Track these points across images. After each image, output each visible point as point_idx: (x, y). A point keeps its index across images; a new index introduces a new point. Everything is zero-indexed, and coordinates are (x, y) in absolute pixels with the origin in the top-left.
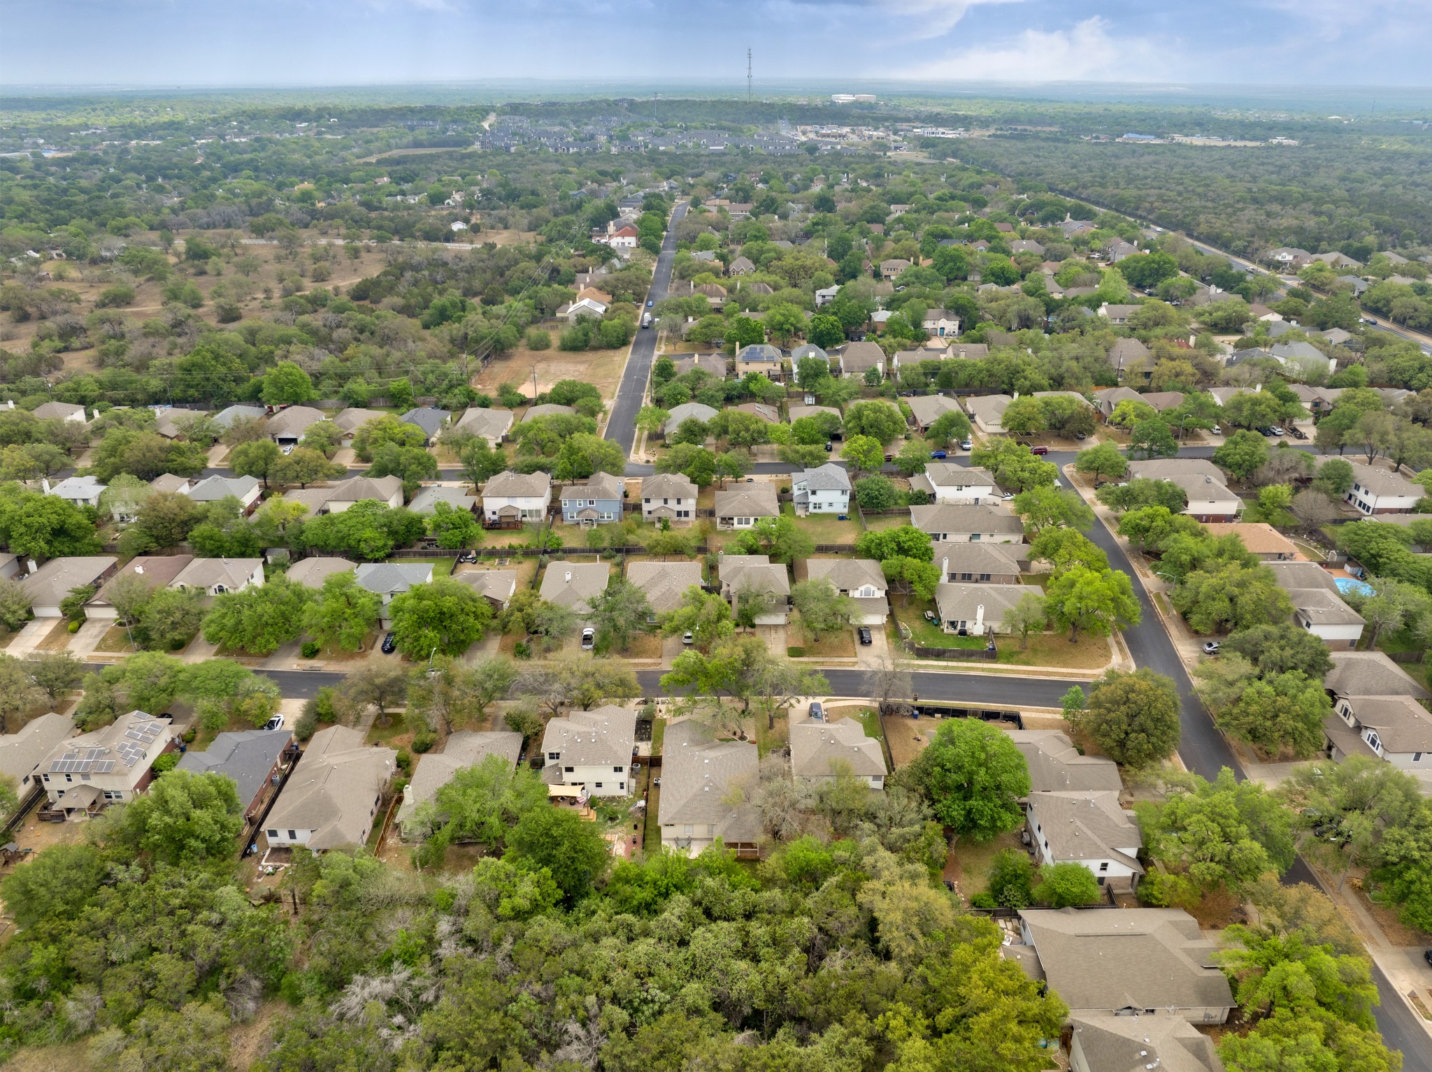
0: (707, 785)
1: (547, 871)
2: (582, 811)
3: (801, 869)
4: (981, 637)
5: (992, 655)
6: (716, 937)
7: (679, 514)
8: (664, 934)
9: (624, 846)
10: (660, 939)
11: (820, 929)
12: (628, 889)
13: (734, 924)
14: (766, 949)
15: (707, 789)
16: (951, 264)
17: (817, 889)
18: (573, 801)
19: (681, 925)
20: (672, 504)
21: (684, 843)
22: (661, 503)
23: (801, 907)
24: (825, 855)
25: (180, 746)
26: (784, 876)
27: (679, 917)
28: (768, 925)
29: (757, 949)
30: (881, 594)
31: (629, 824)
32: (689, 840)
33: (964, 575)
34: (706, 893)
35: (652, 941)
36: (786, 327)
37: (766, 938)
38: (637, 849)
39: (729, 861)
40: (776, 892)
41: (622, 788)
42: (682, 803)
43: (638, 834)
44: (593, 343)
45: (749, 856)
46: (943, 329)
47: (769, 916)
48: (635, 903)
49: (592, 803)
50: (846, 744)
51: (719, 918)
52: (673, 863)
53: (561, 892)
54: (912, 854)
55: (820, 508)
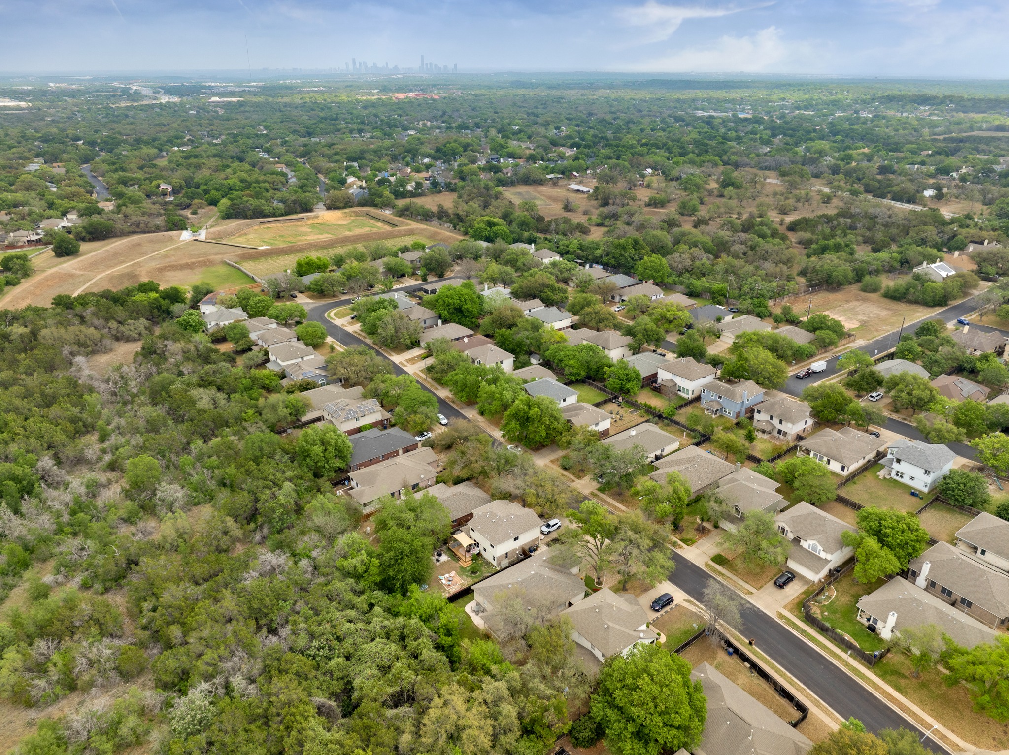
0: (512, 584)
1: (376, 561)
4: (886, 642)
5: (872, 661)
7: (779, 431)
15: (510, 586)
20: (775, 422)
22: (768, 418)
25: (383, 425)
30: (825, 555)
33: (944, 590)
41: (494, 559)
42: (493, 584)
44: (910, 297)
49: (476, 558)
55: (901, 477)
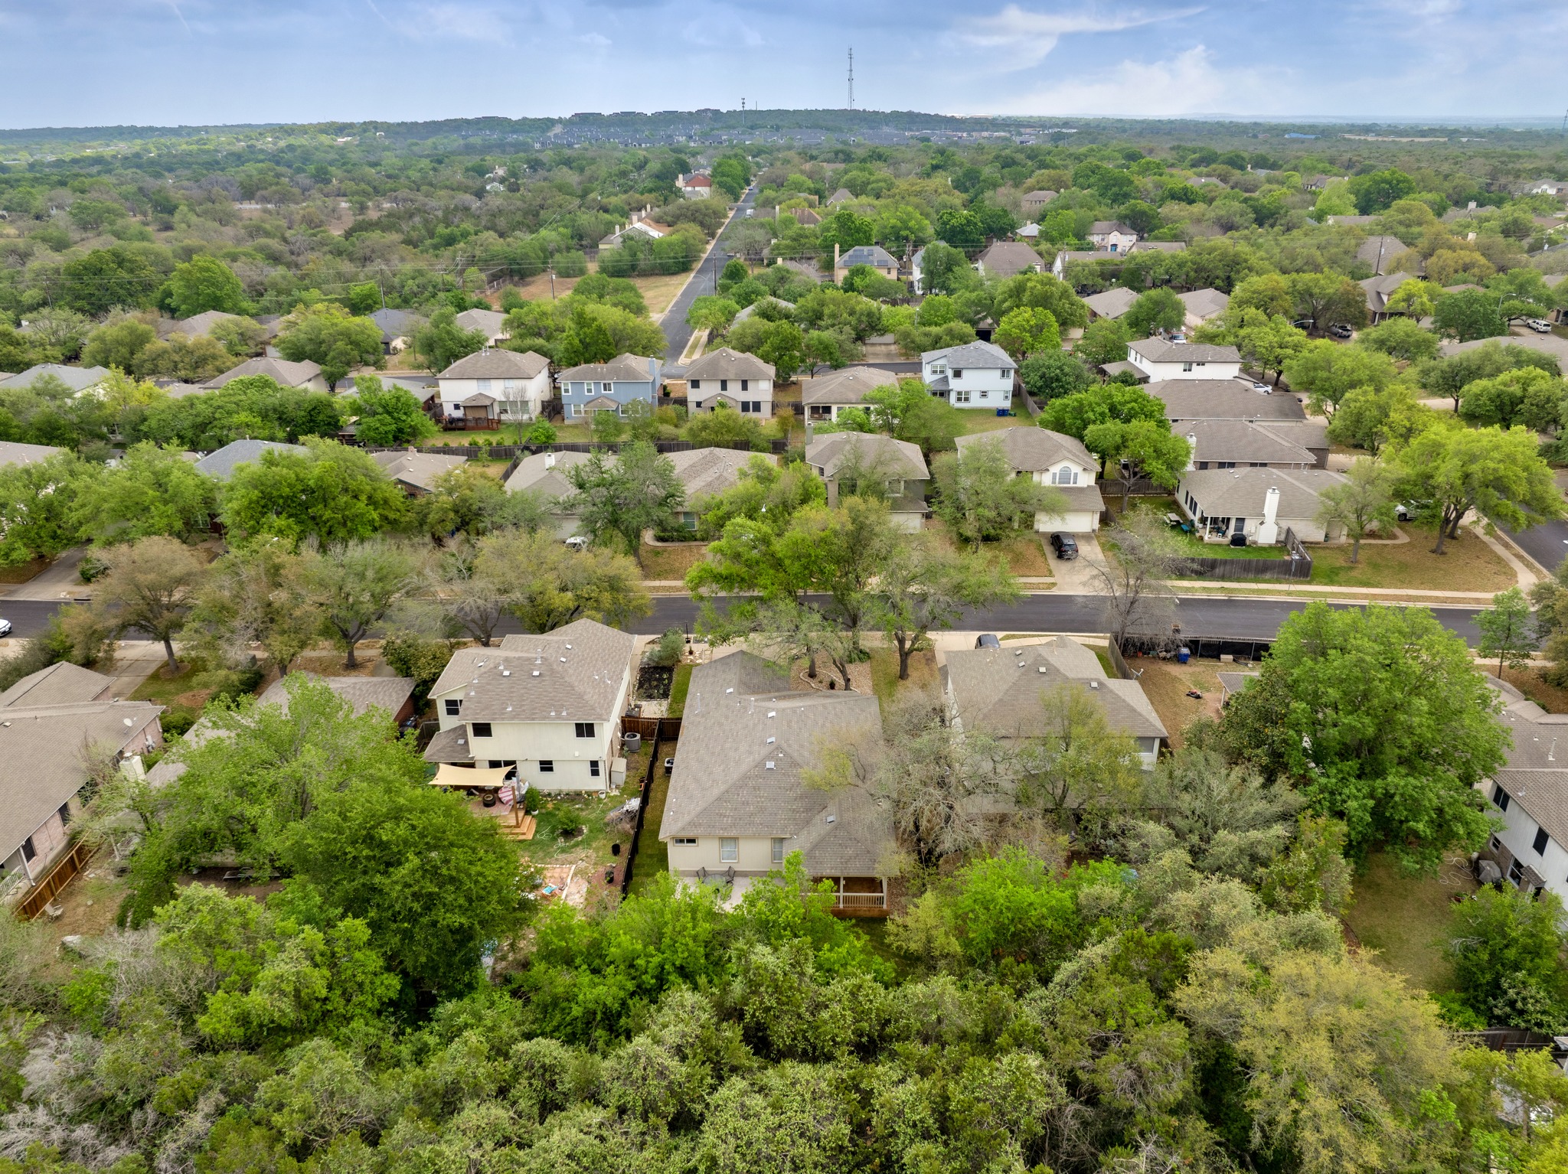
0: (769, 757)
1: (356, 927)
2: (504, 816)
3: (999, 930)
4: (1271, 547)
5: (1303, 572)
6: (777, 1108)
7: (745, 407)
8: (632, 1097)
9: (584, 887)
10: (622, 1111)
11: (1073, 1086)
12: (561, 980)
13: (829, 1071)
14: (922, 1147)
15: (770, 765)
16: (1115, 189)
17: (1045, 981)
18: (489, 797)
19: (679, 1070)
20: (734, 391)
21: (720, 882)
22: (716, 387)
23: (1014, 1025)
24: (1061, 897)
26: (955, 947)
27: (680, 1052)
28: (924, 1072)
29: (896, 1145)
30: (1087, 480)
31: (604, 844)
32: (731, 876)
33: (1221, 464)
34: (753, 987)
35: (596, 1116)
36: (904, 233)
37: (923, 1113)
38: (611, 894)
39: (817, 911)
40: (943, 985)
41: (595, 773)
42: (716, 792)
43: (619, 863)
45: (864, 909)
46: (1115, 246)
47: (927, 1050)
48: (577, 1011)
49: (529, 802)
50: (1071, 675)
51: (788, 1053)
52: (678, 914)
53: (394, 982)
54: (1280, 894)
55: (967, 399)
